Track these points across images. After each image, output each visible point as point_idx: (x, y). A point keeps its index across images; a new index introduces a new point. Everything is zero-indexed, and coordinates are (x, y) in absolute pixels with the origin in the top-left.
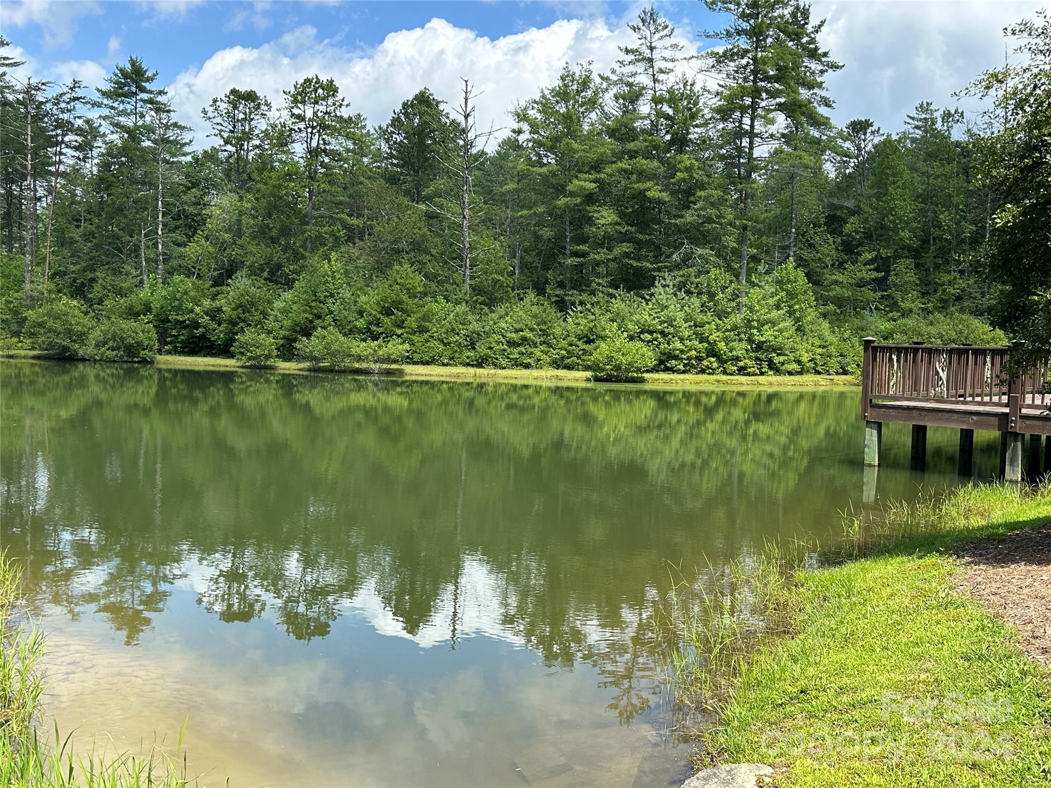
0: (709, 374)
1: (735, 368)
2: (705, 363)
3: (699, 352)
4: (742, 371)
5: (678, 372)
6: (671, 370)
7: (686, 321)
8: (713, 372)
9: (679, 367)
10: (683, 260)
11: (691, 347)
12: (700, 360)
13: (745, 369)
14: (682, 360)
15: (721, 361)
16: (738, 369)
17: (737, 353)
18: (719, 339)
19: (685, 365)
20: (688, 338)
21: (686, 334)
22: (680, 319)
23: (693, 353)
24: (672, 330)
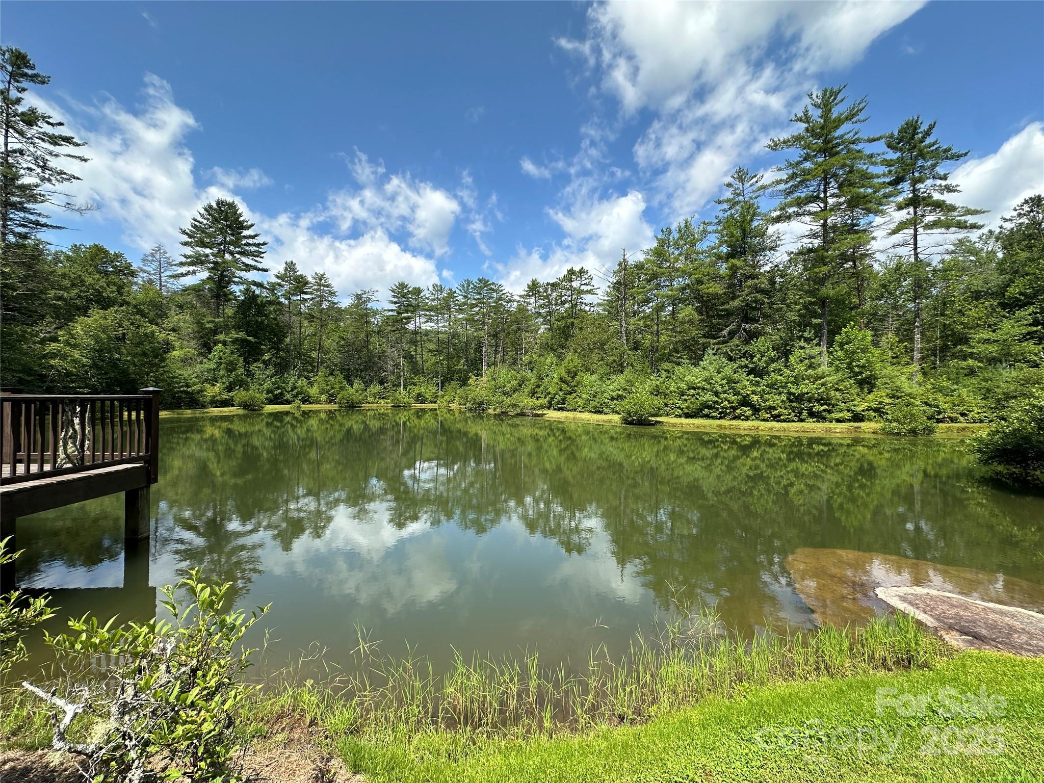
0: (742, 420)
7: (722, 379)
8: (747, 418)
9: (714, 414)
10: (732, 334)
11: (726, 399)
12: (735, 409)
13: (779, 416)
14: (718, 409)
15: (756, 410)
16: (772, 416)
17: (770, 403)
18: (754, 392)
19: (720, 413)
20: (725, 392)
21: (719, 389)
22: (718, 378)
23: (726, 403)
24: (709, 387)
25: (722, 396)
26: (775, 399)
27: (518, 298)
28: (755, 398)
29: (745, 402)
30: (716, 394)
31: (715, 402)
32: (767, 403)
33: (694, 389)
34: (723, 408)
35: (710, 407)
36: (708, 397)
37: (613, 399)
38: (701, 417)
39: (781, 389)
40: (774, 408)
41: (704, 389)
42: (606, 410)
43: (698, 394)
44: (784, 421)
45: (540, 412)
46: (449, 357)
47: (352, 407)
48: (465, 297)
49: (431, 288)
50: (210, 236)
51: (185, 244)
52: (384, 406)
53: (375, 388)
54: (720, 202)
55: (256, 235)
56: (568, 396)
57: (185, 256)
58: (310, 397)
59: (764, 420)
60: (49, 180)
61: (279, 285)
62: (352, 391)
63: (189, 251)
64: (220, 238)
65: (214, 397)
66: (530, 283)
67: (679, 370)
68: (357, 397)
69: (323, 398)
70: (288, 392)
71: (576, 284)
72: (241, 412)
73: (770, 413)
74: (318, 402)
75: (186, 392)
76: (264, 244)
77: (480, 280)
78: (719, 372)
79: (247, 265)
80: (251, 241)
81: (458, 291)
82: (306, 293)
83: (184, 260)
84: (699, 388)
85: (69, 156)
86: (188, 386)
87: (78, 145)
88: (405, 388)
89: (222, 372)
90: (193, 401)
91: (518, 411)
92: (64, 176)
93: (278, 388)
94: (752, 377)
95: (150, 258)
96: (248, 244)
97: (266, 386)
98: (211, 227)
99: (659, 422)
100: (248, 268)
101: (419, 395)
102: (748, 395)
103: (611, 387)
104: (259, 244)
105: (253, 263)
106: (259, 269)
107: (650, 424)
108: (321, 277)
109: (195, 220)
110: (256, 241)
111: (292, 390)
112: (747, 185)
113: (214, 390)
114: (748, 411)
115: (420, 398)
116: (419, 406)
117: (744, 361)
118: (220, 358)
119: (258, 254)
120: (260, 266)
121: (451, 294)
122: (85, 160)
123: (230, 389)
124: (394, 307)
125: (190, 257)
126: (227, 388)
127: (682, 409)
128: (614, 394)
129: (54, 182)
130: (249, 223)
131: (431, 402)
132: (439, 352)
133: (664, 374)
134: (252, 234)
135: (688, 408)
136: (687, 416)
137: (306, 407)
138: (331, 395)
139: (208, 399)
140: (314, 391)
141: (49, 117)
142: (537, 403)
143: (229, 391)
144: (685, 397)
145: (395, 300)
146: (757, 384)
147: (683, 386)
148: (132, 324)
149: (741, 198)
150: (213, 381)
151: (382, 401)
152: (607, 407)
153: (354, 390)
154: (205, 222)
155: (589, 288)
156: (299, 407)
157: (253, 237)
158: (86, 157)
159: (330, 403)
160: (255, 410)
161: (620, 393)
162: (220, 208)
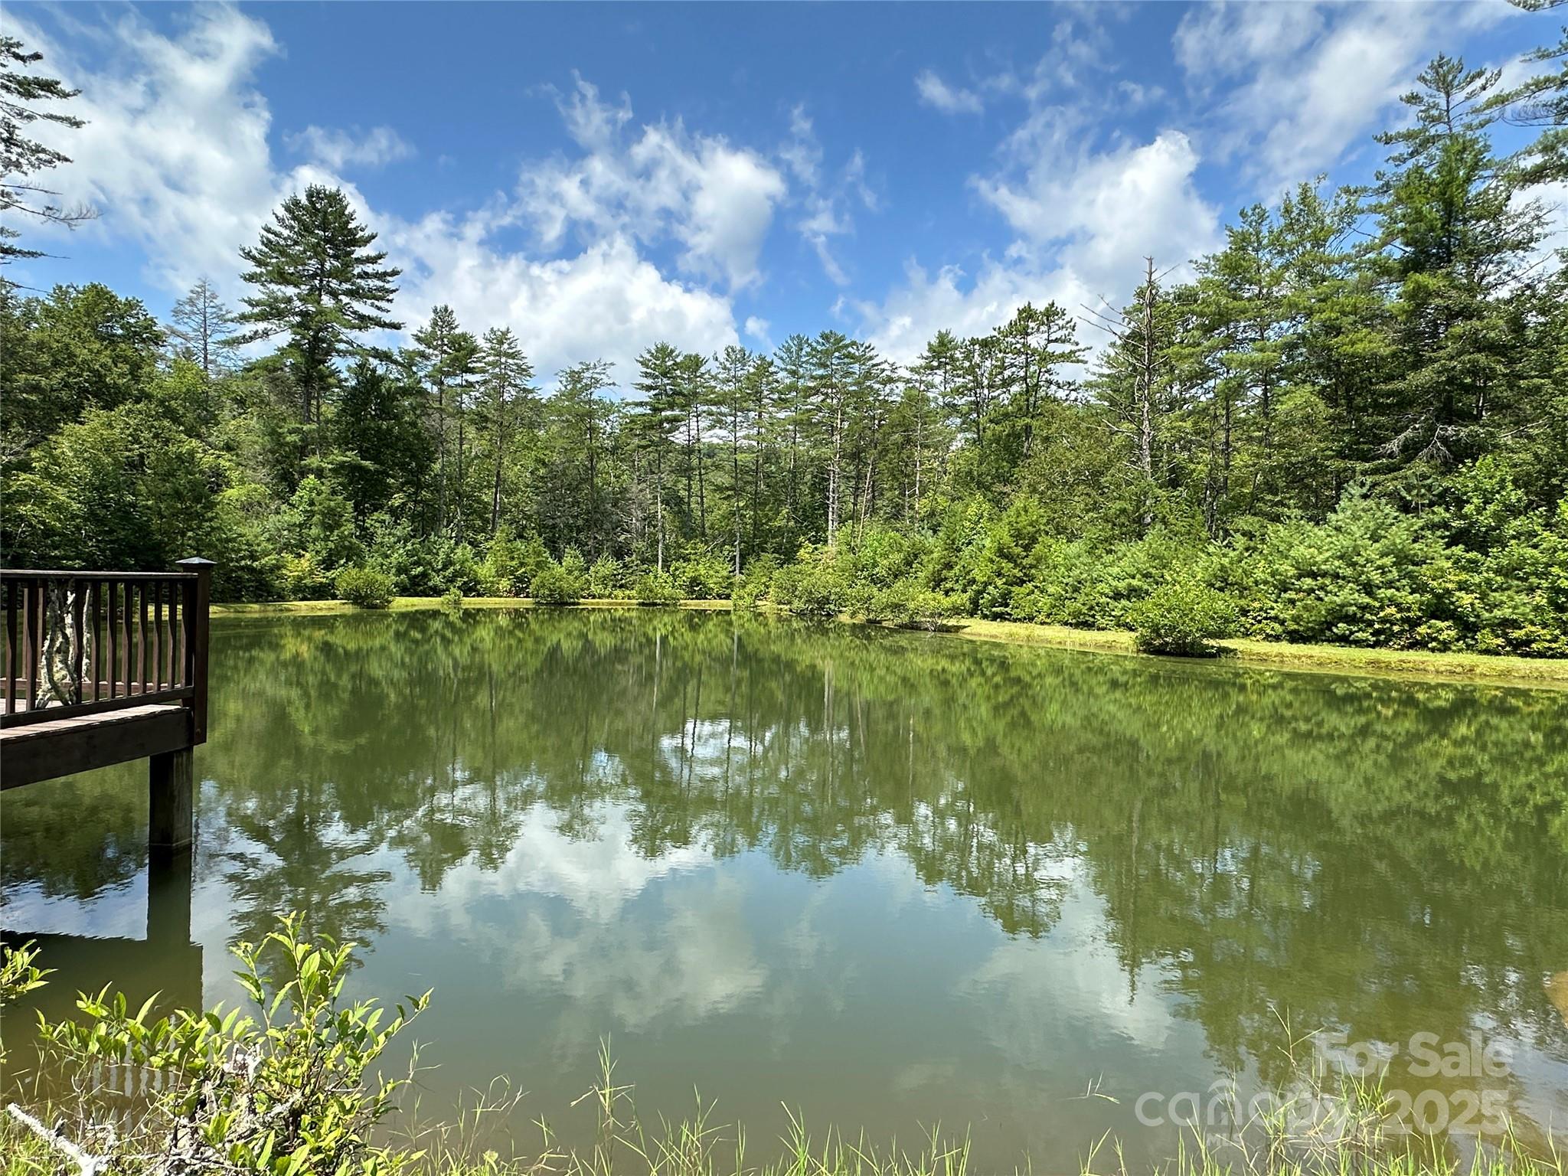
0: (1433, 650)
1: (1500, 641)
2: (1423, 630)
3: (1409, 610)
4: (1520, 649)
5: (1358, 643)
6: (1344, 640)
7: (1383, 555)
8: (1445, 647)
9: (1360, 635)
10: (1410, 451)
11: (1392, 601)
12: (1414, 623)
13: (1528, 642)
14: (1370, 624)
15: (1467, 628)
16: (1509, 642)
17: (1506, 612)
18: (1463, 587)
19: (1376, 633)
20: (1389, 584)
21: (1376, 577)
22: (1372, 550)
23: (1393, 610)
24: (1349, 572)
25: (1382, 593)
26: (1515, 603)
27: (907, 375)
28: (1466, 600)
29: (1440, 608)
30: (1368, 588)
31: (1364, 608)
32: (1497, 613)
33: (1314, 576)
34: (1383, 621)
35: (1351, 619)
36: (1348, 595)
37: (1117, 596)
38: (1329, 641)
39: (1533, 580)
40: (1516, 625)
41: (1336, 576)
42: (1101, 621)
43: (1322, 588)
44: (1541, 655)
45: (952, 622)
46: (757, 502)
47: (560, 603)
48: (793, 373)
49: (722, 356)
50: (295, 260)
51: (251, 278)
52: (624, 603)
53: (606, 566)
54: (1388, 140)
55: (380, 257)
56: (1015, 589)
57: (250, 303)
58: (478, 582)
59: (1487, 652)
60: (18, 165)
61: (422, 355)
62: (559, 570)
63: (256, 292)
64: (313, 265)
65: (300, 579)
66: (934, 341)
67: (1278, 533)
68: (571, 584)
69: (505, 584)
70: (438, 572)
71: (1036, 341)
72: (349, 609)
73: (1505, 635)
74: (495, 594)
75: (250, 570)
76: (394, 273)
77: (826, 337)
78: (1375, 538)
79: (362, 318)
80: (369, 268)
81: (777, 362)
82: (472, 371)
83: (247, 309)
84: (1324, 575)
85: (51, 117)
86: (253, 557)
87: (66, 95)
88: (666, 566)
89: (314, 531)
90: (263, 587)
91: (905, 618)
92: (42, 156)
93: (417, 563)
94: (1458, 550)
95: (188, 308)
96: (365, 275)
97: (395, 559)
98: (296, 243)
99: (1223, 650)
100: (364, 322)
101: (695, 581)
102: (1448, 591)
103: (1115, 570)
104: (385, 274)
105: (372, 312)
106: (384, 325)
107: (1204, 654)
108: (502, 338)
109: (268, 230)
110: (379, 267)
111: (445, 568)
112: (1458, 96)
113: (300, 566)
114: (1446, 630)
115: (696, 588)
116: (694, 604)
117: (1441, 513)
118: (312, 503)
119: (383, 294)
120: (387, 318)
121: (764, 367)
122: (77, 124)
123: (328, 564)
124: (645, 396)
125: (258, 304)
126: (323, 561)
127: (1282, 623)
128: (1122, 585)
129: (25, 168)
130: (367, 233)
131: (719, 596)
132: (736, 491)
133: (1240, 542)
134: (373, 254)
135: (1296, 619)
136: (1295, 637)
137: (471, 602)
138: (520, 579)
139: (289, 584)
140: (485, 570)
141: (18, 45)
142: (947, 602)
143: (327, 569)
144: (1291, 595)
145: (649, 382)
146: (1473, 567)
147: (1287, 569)
148: (156, 436)
149: (1441, 128)
150: (298, 547)
151: (618, 592)
152: (1104, 613)
153: (564, 569)
154: (286, 233)
155: (1067, 348)
156: (457, 603)
157: (372, 260)
158: (78, 119)
159: (517, 595)
160: (375, 607)
161: (1135, 583)
162: (313, 203)
